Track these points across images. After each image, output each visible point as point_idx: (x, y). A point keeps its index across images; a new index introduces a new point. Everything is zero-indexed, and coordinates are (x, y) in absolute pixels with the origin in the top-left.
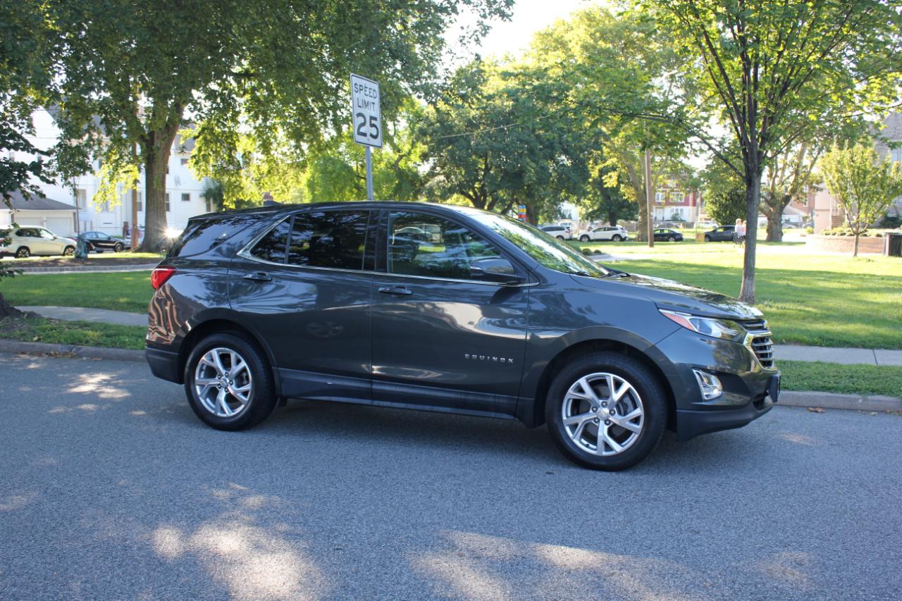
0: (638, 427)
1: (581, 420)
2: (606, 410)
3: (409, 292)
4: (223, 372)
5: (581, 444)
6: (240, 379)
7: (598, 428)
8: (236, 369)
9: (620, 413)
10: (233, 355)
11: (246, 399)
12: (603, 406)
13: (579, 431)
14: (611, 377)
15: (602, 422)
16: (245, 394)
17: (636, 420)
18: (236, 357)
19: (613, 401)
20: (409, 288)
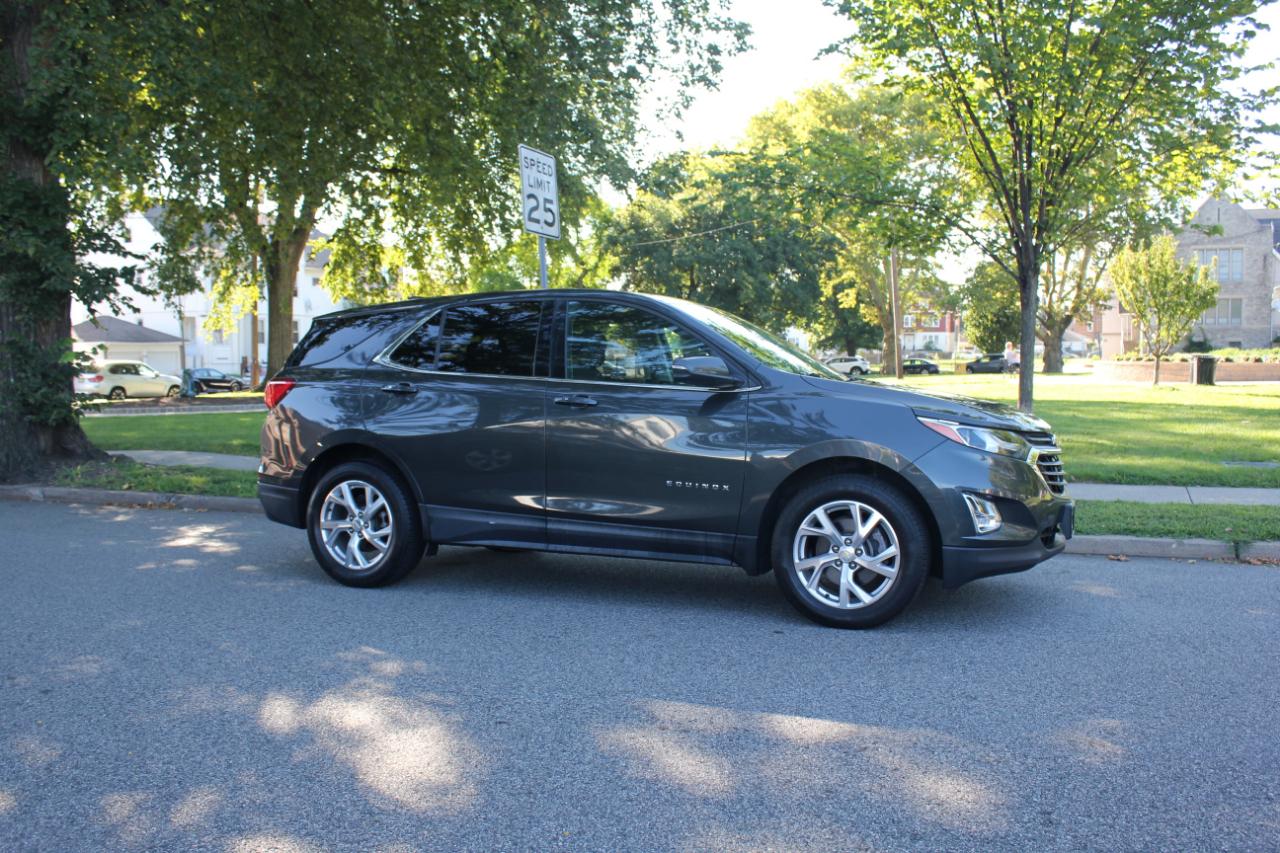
0: (892, 572)
1: (819, 562)
2: (851, 550)
3: (594, 402)
4: (356, 511)
5: (818, 594)
6: (378, 520)
7: (840, 572)
8: (371, 508)
9: (868, 553)
10: (369, 489)
11: (385, 546)
12: (847, 545)
13: (816, 577)
14: (856, 507)
15: (845, 566)
16: (384, 539)
17: (890, 562)
18: (373, 492)
19: (859, 537)
20: (594, 398)
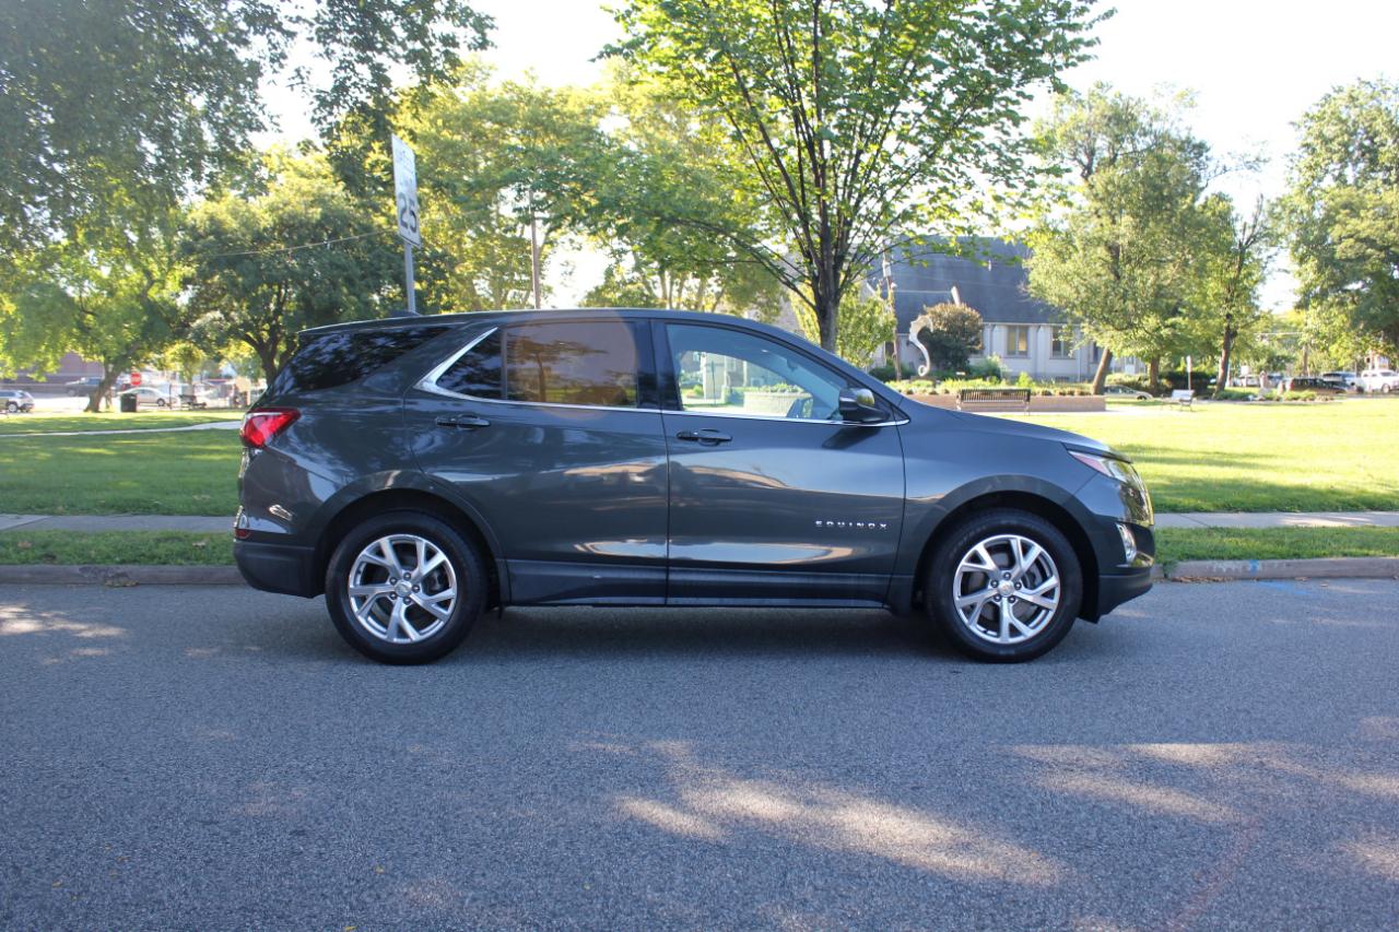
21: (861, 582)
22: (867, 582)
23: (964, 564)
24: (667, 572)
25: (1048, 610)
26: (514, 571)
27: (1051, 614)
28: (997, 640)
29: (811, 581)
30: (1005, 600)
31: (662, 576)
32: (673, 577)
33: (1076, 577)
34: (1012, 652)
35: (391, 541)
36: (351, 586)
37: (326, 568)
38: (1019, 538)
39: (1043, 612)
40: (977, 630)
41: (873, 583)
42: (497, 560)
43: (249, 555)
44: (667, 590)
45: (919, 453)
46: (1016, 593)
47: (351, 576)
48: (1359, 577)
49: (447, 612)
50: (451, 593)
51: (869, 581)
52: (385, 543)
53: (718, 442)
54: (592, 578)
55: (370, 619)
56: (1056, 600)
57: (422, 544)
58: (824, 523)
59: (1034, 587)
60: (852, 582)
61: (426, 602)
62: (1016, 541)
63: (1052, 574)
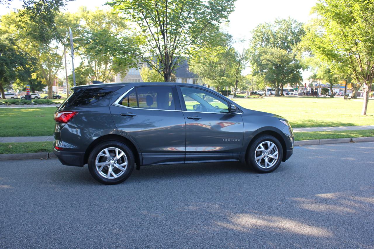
21: (233, 155)
22: (235, 155)
23: (257, 149)
24: (185, 155)
25: (275, 159)
26: (144, 156)
27: (276, 160)
28: (265, 168)
29: (221, 155)
30: (266, 157)
31: (184, 156)
32: (187, 156)
33: (282, 151)
34: (268, 170)
35: (108, 149)
36: (96, 163)
37: (88, 158)
38: (270, 142)
39: (274, 160)
40: (260, 165)
41: (236, 155)
42: (139, 154)
43: (64, 155)
44: (185, 159)
45: (247, 121)
46: (269, 156)
47: (96, 160)
48: (311, 145)
49: (125, 169)
50: (125, 163)
51: (235, 154)
52: (106, 150)
53: (198, 119)
54: (165, 157)
55: (102, 172)
56: (277, 157)
57: (117, 150)
58: (225, 140)
59: (272, 154)
60: (231, 155)
61: (119, 166)
62: (269, 143)
63: (276, 150)
